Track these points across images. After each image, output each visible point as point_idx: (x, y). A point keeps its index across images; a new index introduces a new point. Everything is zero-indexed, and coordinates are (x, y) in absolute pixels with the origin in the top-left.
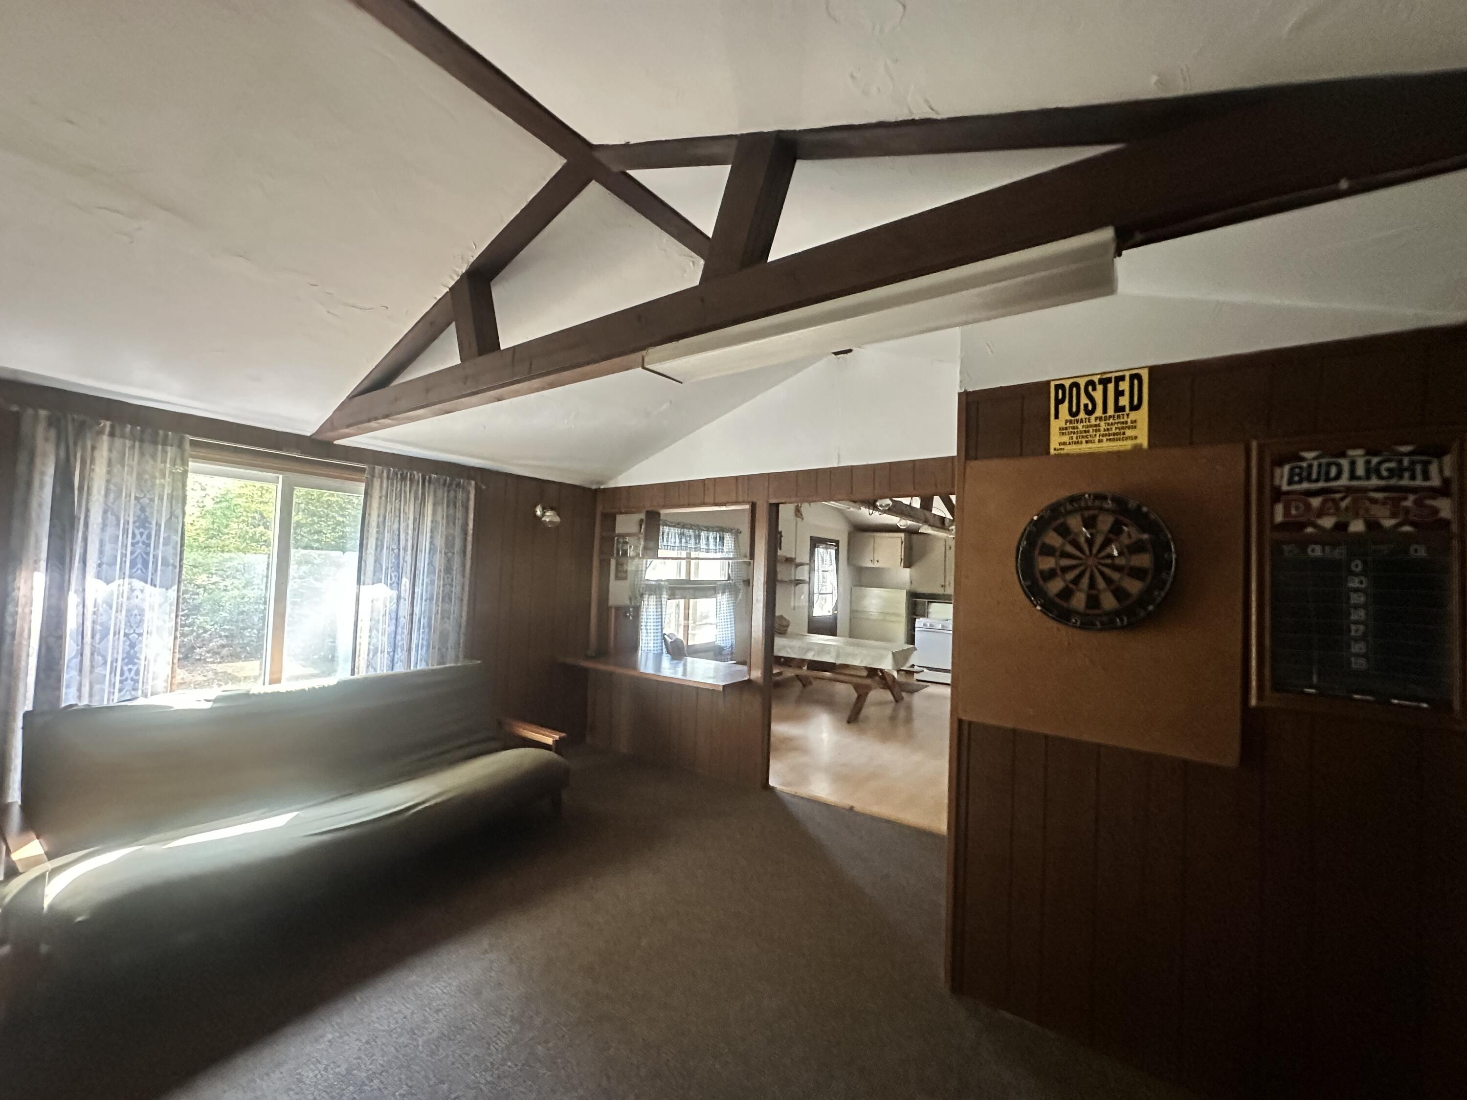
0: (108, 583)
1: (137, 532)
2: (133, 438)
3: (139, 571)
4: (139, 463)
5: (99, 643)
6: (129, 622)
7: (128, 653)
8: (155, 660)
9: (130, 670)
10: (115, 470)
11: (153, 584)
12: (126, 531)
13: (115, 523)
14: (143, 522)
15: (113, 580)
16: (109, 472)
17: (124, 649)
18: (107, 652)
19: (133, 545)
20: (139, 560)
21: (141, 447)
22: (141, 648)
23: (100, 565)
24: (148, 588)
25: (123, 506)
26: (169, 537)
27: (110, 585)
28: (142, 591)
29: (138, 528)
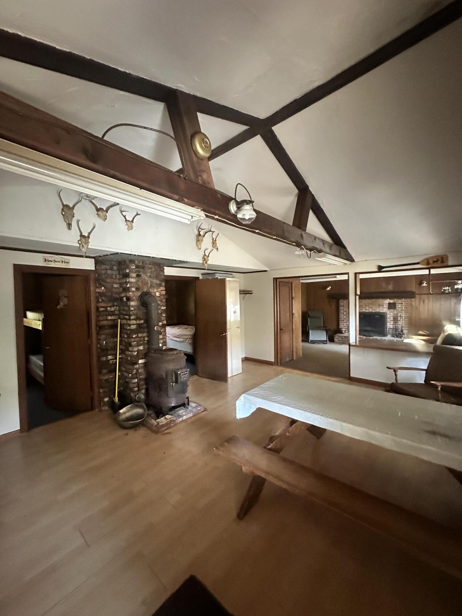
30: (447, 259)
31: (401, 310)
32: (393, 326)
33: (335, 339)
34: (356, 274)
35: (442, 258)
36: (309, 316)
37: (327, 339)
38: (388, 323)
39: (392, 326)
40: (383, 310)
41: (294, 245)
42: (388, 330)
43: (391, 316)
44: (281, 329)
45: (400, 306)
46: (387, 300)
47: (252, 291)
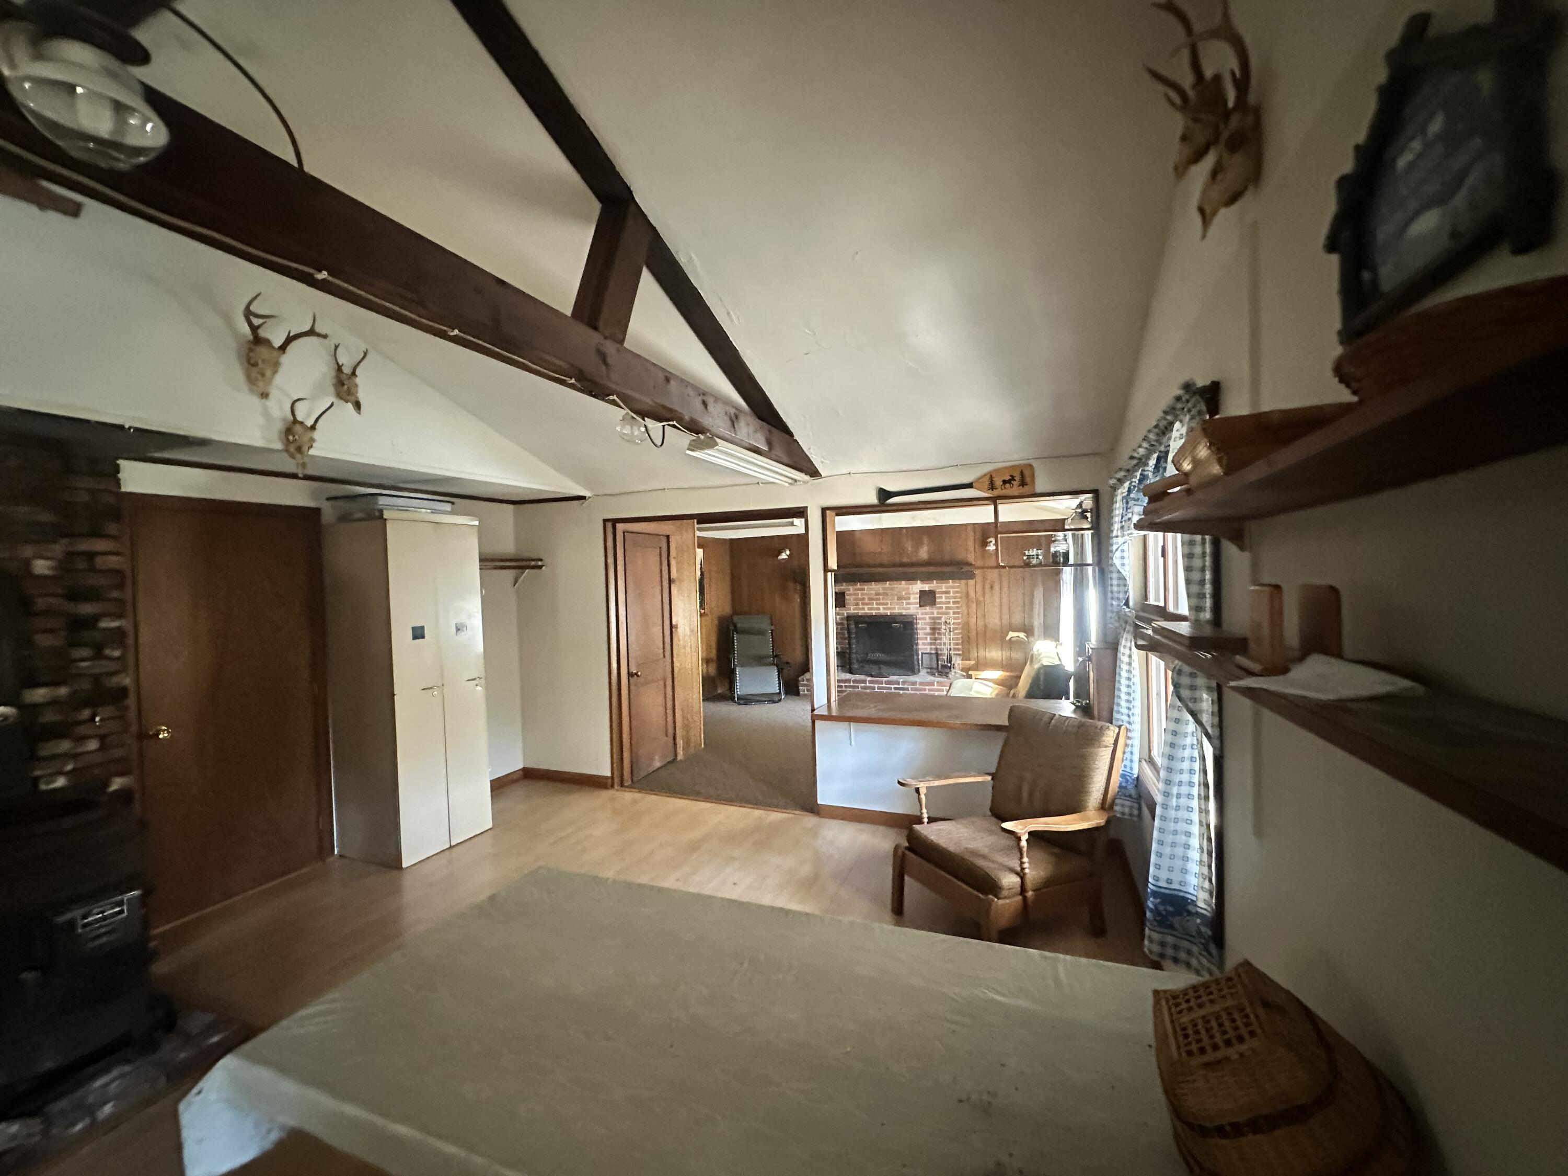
30: (1033, 476)
31: (947, 608)
32: (931, 649)
33: (800, 688)
34: (824, 510)
35: (1022, 473)
36: (736, 629)
37: (780, 689)
38: (920, 642)
39: (929, 647)
40: (909, 609)
41: (571, 386)
42: (920, 657)
43: (925, 624)
44: (630, 675)
45: (944, 600)
46: (916, 584)
47: (541, 560)
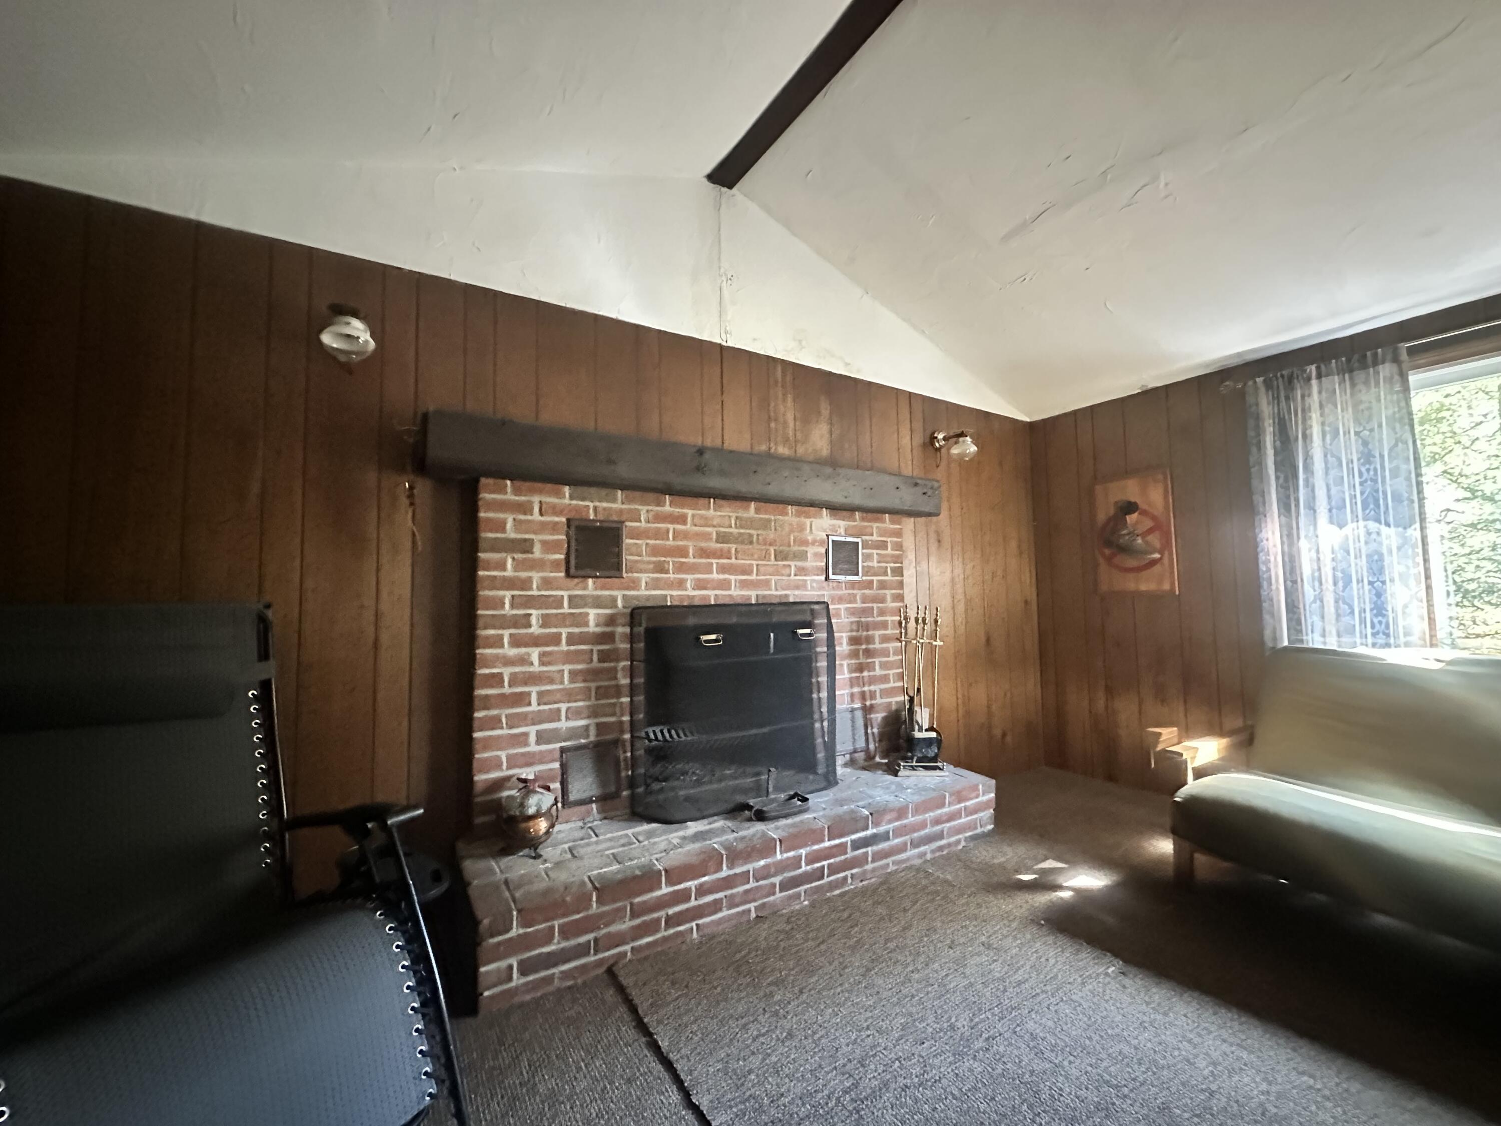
0: (1341, 526)
1: (1363, 469)
2: (1341, 372)
3: (1373, 512)
4: (1352, 395)
5: (1343, 591)
6: (1371, 569)
7: (1375, 603)
8: (1404, 613)
9: (1380, 622)
10: (1327, 410)
11: (1388, 525)
12: (1351, 471)
13: (1336, 463)
14: (1367, 457)
15: (1346, 524)
16: (1322, 415)
17: (1370, 599)
18: (1353, 600)
19: (1361, 484)
20: (1371, 500)
21: (1351, 379)
22: (1386, 598)
23: (1330, 510)
24: (1383, 528)
25: (1343, 445)
26: (1397, 468)
27: (1344, 529)
28: (1378, 534)
29: (1363, 464)
31: (882, 585)
32: (851, 696)
39: (847, 692)
43: (840, 628)
45: (875, 563)
46: (817, 519)
